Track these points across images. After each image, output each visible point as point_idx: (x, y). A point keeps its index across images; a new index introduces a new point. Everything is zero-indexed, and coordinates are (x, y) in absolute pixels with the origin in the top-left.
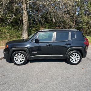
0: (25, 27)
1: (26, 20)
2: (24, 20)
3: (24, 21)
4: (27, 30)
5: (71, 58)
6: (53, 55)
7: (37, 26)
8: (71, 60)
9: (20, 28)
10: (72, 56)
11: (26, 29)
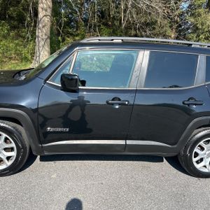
0: (43, 32)
1: (46, 10)
2: (40, 10)
3: (41, 15)
4: (49, 40)
5: (196, 155)
6: (129, 142)
7: (79, 32)
8: (194, 160)
9: (29, 35)
10: (200, 146)
11: (44, 37)
